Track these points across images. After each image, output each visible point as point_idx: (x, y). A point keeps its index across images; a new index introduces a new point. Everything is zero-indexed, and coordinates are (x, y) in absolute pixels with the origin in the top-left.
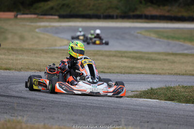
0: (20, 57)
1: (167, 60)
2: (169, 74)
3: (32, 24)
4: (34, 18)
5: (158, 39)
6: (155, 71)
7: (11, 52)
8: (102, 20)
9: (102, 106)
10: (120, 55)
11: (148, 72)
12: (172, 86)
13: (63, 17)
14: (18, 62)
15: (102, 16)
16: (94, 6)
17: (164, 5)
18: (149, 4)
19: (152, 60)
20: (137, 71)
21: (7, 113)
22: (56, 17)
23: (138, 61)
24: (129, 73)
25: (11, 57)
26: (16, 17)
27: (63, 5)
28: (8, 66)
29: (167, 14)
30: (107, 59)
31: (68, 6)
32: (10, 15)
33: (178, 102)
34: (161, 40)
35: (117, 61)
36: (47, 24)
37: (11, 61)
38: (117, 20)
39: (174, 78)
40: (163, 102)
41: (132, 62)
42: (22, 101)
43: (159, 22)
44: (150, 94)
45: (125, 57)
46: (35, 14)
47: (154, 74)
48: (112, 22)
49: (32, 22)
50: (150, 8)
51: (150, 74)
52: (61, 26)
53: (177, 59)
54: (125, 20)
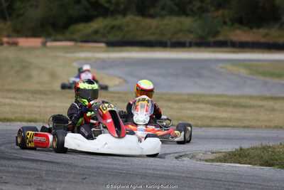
0: (50, 103)
1: (262, 106)
2: (267, 127)
3: (68, 55)
4: (70, 47)
5: (250, 77)
6: (247, 123)
7: (37, 96)
8: (168, 49)
9: (170, 173)
10: (195, 100)
11: (236, 124)
12: (271, 144)
13: (112, 44)
14: (48, 110)
15: (169, 44)
16: (157, 28)
17: (259, 27)
18: (237, 25)
19: (242, 106)
20: (219, 123)
21: (31, 185)
22: (102, 45)
23: (222, 109)
24: (208, 126)
25: (37, 103)
26: (44, 44)
27: (113, 27)
28: (33, 116)
29: (263, 40)
30: (176, 106)
31: (119, 28)
32: (36, 42)
33: (280, 168)
34: (254, 77)
35: (191, 109)
36: (89, 55)
37: (38, 110)
38: (191, 49)
39: (274, 133)
40: (257, 167)
41: (212, 110)
42: (54, 167)
43: (252, 52)
44: (239, 156)
45: (203, 102)
46: (72, 40)
47: (244, 127)
48: (184, 51)
49: (67, 52)
50: (238, 32)
51: (238, 127)
52: (109, 58)
53: (278, 105)
54: (202, 49)
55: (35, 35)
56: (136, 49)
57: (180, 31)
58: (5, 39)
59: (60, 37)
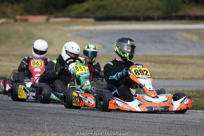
5: (200, 41)
8: (142, 22)
13: (99, 19)
15: (142, 18)
16: (133, 6)
18: (193, 3)
22: (92, 20)
26: (48, 20)
27: (100, 7)
31: (104, 7)
32: (42, 19)
34: (203, 42)
36: (80, 28)
38: (159, 22)
46: (68, 17)
50: (194, 8)
54: (167, 22)
55: (40, 12)
56: (117, 22)
57: (150, 8)
58: (18, 17)
59: (60, 14)
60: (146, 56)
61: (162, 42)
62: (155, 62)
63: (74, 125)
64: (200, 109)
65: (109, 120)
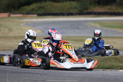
3: (19, 21)
4: (21, 17)
5: (101, 28)
8: (65, 16)
13: (40, 15)
15: (66, 14)
16: (60, 7)
17: (107, 5)
18: (97, 5)
22: (36, 15)
26: (9, 16)
27: (40, 7)
29: (108, 11)
31: (43, 8)
32: (5, 15)
46: (21, 13)
49: (19, 19)
50: (97, 8)
52: (37, 21)
54: (81, 16)
55: (4, 11)
56: (51, 17)
57: (71, 8)
59: (16, 12)
60: (68, 37)
61: (78, 28)
62: (74, 40)
63: (25, 79)
64: (101, 68)
65: (46, 76)
